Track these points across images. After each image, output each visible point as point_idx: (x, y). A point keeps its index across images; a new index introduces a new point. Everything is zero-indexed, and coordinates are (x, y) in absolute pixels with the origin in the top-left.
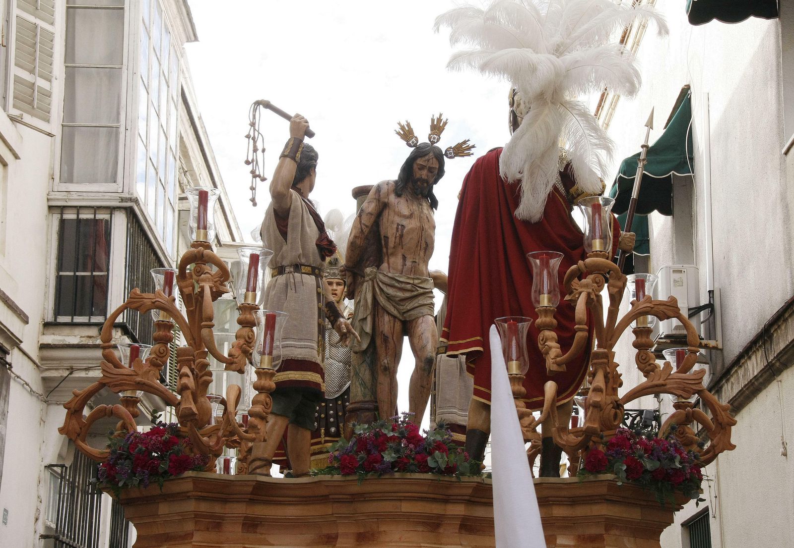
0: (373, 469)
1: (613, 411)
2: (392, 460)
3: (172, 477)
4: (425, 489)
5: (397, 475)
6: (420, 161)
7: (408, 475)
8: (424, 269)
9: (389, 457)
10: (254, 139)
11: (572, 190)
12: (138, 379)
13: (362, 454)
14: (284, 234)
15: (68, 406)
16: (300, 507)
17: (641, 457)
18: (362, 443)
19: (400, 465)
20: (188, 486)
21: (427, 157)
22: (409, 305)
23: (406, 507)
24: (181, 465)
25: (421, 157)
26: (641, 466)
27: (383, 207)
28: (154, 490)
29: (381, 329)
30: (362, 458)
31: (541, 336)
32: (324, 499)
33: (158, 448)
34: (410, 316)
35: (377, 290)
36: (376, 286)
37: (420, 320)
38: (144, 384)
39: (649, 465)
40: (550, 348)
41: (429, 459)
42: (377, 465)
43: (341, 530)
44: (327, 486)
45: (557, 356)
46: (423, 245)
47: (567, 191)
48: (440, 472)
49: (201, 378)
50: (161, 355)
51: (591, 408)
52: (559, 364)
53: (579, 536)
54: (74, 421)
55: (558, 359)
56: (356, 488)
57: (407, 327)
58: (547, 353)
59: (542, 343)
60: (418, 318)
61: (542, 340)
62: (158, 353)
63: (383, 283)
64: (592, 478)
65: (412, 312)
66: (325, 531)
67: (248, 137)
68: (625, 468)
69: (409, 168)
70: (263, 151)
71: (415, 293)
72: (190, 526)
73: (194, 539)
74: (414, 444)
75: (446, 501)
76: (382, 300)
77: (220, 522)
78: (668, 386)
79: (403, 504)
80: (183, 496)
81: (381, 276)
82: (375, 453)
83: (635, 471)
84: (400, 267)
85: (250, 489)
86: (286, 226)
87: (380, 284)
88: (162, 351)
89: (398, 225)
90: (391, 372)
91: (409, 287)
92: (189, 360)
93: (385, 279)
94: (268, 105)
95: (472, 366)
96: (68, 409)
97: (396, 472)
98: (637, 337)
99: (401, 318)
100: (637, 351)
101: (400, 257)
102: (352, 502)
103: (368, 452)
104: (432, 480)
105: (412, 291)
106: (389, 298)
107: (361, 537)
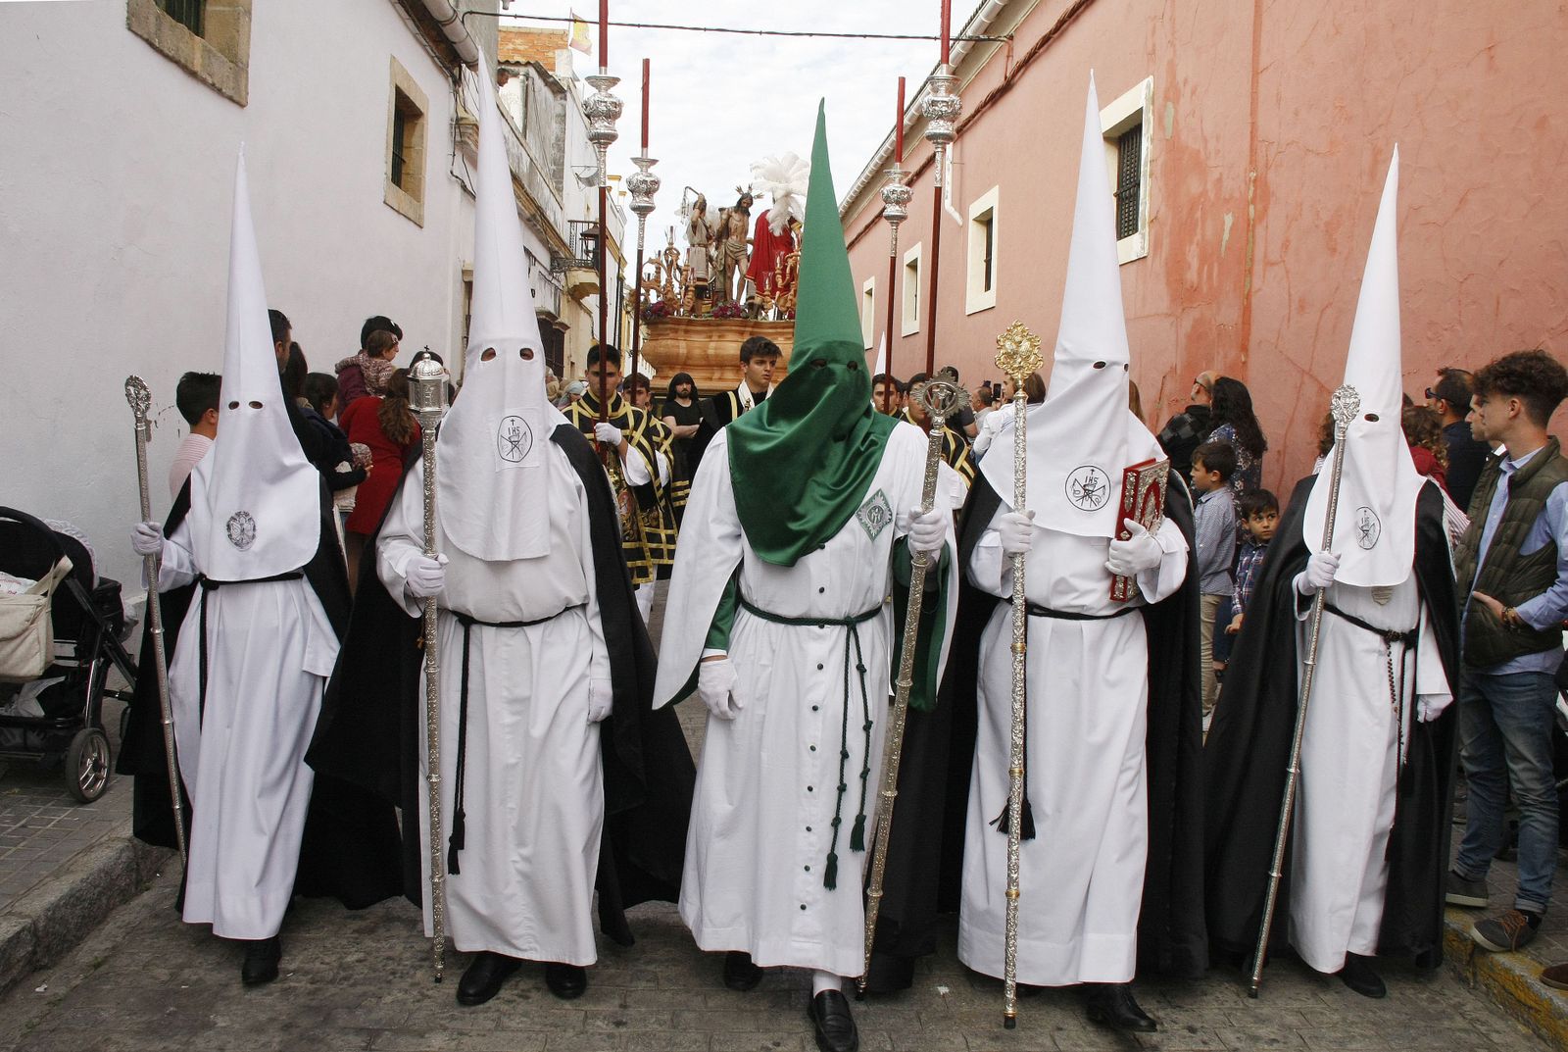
6: (744, 200)
8: (745, 238)
14: (695, 233)
18: (721, 308)
19: (732, 316)
21: (747, 199)
22: (739, 252)
23: (734, 328)
25: (745, 198)
27: (730, 216)
29: (728, 263)
32: (709, 325)
34: (738, 259)
35: (727, 248)
37: (742, 259)
46: (745, 230)
56: (719, 322)
57: (737, 262)
60: (742, 257)
63: (729, 245)
65: (740, 255)
71: (741, 247)
75: (745, 326)
81: (728, 242)
84: (736, 238)
86: (696, 230)
89: (735, 222)
90: (731, 278)
91: (738, 247)
94: (690, 188)
99: (735, 257)
101: (736, 235)
105: (739, 249)
106: (731, 251)
107: (720, 337)
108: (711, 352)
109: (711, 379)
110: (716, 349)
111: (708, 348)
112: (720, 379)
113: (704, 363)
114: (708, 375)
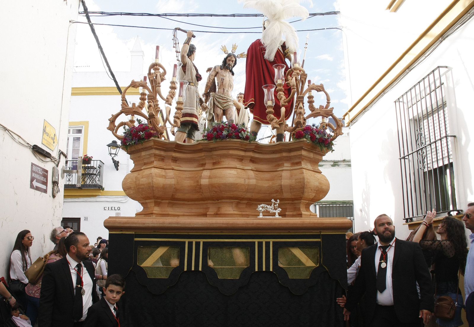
0: (220, 138)
1: (303, 121)
2: (227, 134)
3: (146, 140)
4: (238, 145)
5: (228, 140)
6: (229, 58)
7: (232, 140)
8: (230, 93)
9: (225, 133)
10: (175, 40)
11: (286, 51)
12: (134, 110)
13: (215, 133)
14: (185, 72)
15: (110, 120)
16: (191, 154)
17: (315, 133)
19: (229, 136)
20: (152, 144)
21: (231, 57)
22: (225, 105)
24: (149, 135)
25: (229, 57)
26: (315, 136)
27: (217, 73)
28: (140, 147)
29: (216, 112)
30: (215, 134)
31: (278, 94)
32: (200, 151)
33: (141, 130)
34: (226, 108)
35: (215, 99)
36: (214, 98)
37: (229, 109)
38: (136, 112)
39: (318, 136)
40: (282, 97)
41: (240, 134)
42: (220, 136)
43: (207, 162)
44: (202, 145)
45: (285, 100)
46: (230, 86)
47: (284, 51)
48: (244, 139)
49: (156, 109)
50: (142, 104)
51: (299, 114)
52: (285, 102)
53: (292, 163)
54: (112, 125)
55: (285, 101)
56: (212, 146)
57: (225, 112)
58: (281, 99)
59: (279, 96)
60: (228, 109)
61: (279, 95)
62: (141, 104)
63: (217, 97)
64: (298, 140)
65: (226, 107)
66: (201, 163)
67: (173, 40)
68: (310, 136)
69: (225, 62)
70: (178, 43)
71: (228, 101)
72: (153, 159)
73: (154, 163)
74: (234, 129)
76: (216, 103)
77: (163, 159)
78: (321, 113)
79: (230, 151)
80: (150, 148)
81: (216, 95)
82: (220, 132)
83: (313, 138)
84: (222, 92)
85: (174, 146)
86: (185, 69)
87: (216, 98)
88: (142, 103)
89: (222, 79)
91: (225, 99)
92: (152, 99)
93: (218, 96)
94: (179, 29)
95: (252, 110)
96: (110, 121)
97: (228, 138)
98: (309, 99)
99: (223, 109)
100: (309, 104)
101: (222, 89)
102: (211, 151)
103: (217, 132)
104: (241, 142)
105: (226, 100)
106: (219, 102)
107: (214, 164)
108: (204, 182)
109: (205, 215)
110: (210, 177)
111: (201, 177)
112: (217, 215)
113: (196, 196)
114: (201, 211)
